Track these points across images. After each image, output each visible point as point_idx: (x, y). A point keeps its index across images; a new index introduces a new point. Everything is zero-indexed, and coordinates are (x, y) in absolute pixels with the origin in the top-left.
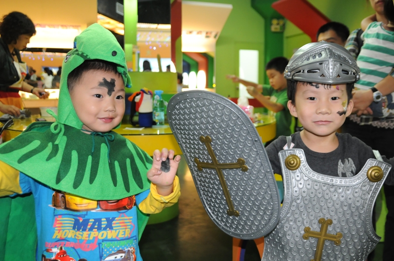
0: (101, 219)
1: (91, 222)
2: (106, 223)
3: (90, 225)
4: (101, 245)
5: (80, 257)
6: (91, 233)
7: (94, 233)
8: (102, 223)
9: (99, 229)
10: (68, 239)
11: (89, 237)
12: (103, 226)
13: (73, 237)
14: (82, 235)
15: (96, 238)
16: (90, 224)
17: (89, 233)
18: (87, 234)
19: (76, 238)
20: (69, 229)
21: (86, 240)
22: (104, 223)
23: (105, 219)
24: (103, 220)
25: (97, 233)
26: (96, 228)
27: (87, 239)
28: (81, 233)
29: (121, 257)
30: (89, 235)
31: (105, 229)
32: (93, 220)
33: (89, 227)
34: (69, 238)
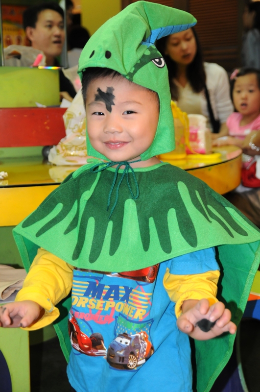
0: (118, 286)
1: (106, 289)
2: (124, 292)
3: (104, 293)
4: (117, 319)
5: (92, 331)
6: (106, 303)
7: (110, 303)
8: (120, 291)
9: (116, 298)
10: (76, 309)
11: (104, 307)
12: (121, 296)
13: (84, 306)
14: (96, 304)
15: (112, 309)
16: (105, 291)
17: (104, 302)
18: (102, 304)
19: (88, 306)
20: (78, 296)
21: (100, 311)
22: (122, 292)
23: (123, 288)
24: (120, 287)
25: (113, 303)
26: (112, 297)
27: (102, 309)
28: (95, 301)
29: (126, 343)
30: (104, 305)
31: (123, 300)
32: (109, 287)
33: (103, 295)
34: (78, 307)
